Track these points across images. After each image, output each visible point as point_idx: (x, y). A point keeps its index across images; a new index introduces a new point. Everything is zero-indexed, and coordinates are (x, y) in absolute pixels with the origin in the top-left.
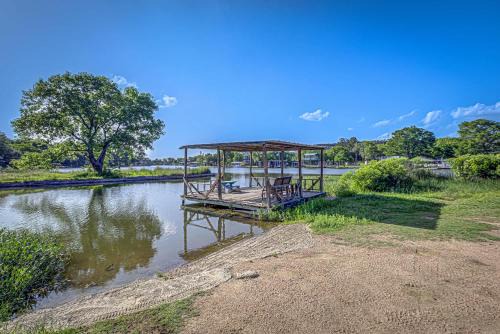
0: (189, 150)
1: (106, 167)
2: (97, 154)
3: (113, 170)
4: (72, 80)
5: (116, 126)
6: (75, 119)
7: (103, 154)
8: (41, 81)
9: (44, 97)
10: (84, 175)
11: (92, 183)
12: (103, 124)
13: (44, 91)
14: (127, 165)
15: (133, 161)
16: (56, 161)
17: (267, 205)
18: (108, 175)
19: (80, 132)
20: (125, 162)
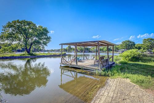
0: (63, 45)
1: (31, 52)
2: (28, 48)
3: (34, 53)
4: (20, 22)
5: (35, 38)
6: (21, 36)
7: (30, 48)
8: (9, 22)
9: (10, 27)
10: (24, 55)
11: (26, 57)
12: (30, 37)
13: (10, 26)
14: (38, 52)
15: (40, 50)
16: (14, 50)
17: (99, 68)
18: (32, 55)
19: (22, 40)
20: (38, 50)
